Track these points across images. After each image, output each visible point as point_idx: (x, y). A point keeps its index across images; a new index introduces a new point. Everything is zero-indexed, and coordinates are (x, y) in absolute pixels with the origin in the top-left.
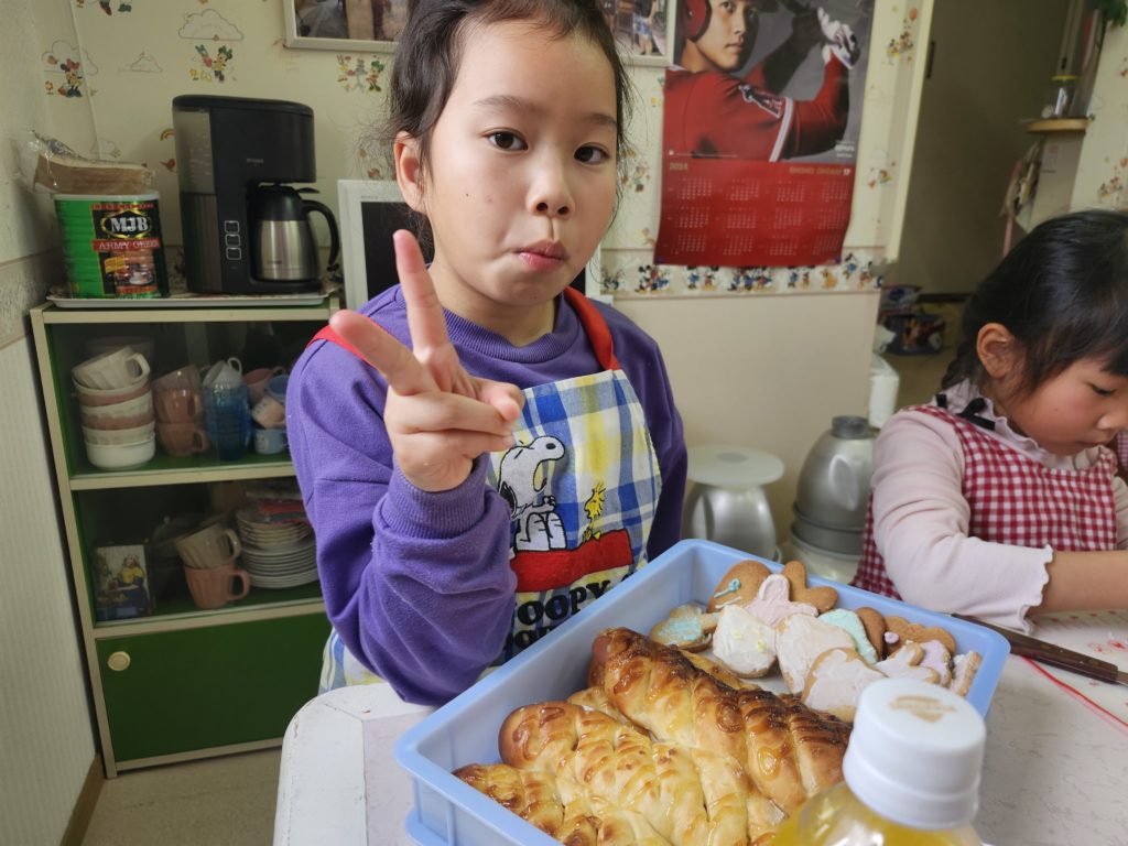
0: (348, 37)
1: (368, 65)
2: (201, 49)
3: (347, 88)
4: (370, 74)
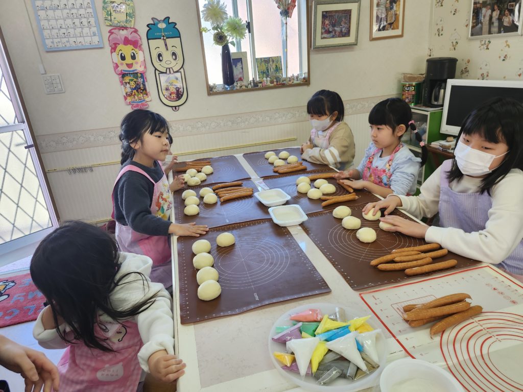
0: (482, 35)
1: (487, 42)
2: (452, 42)
3: (481, 49)
4: (487, 44)
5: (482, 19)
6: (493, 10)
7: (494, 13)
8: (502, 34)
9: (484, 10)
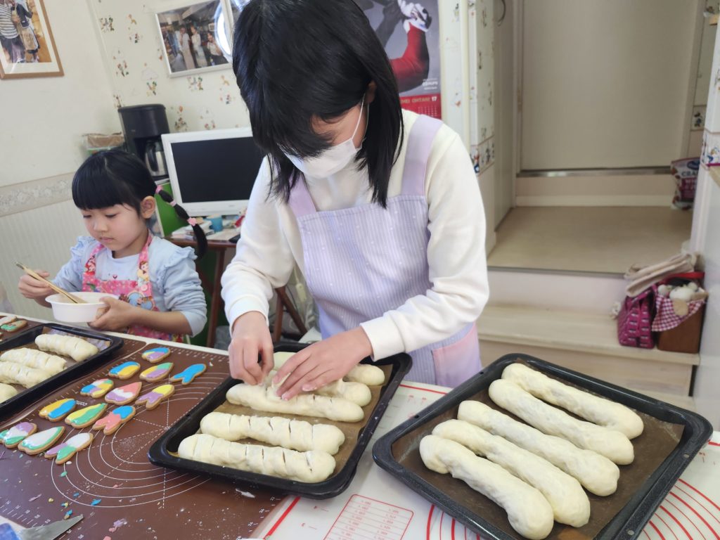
4: (198, 83)
5: (180, 46)
6: (191, 34)
7: (192, 37)
8: (214, 67)
9: (178, 34)
